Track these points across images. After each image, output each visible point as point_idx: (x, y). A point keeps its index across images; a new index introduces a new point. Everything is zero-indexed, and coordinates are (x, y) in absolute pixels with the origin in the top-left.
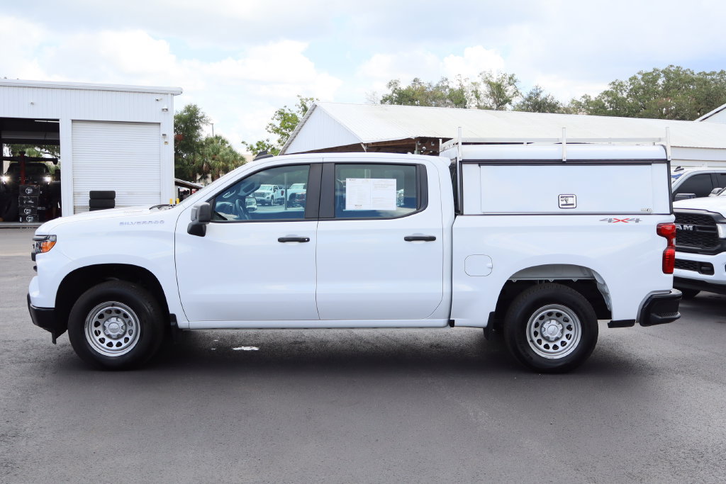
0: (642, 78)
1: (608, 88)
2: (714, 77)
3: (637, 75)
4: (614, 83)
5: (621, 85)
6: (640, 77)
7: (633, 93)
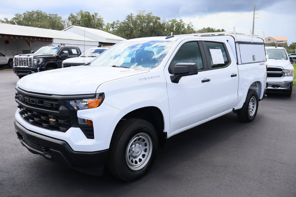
0: (28, 14)
1: (15, 16)
2: (54, 16)
3: (26, 13)
4: (17, 15)
5: (20, 15)
6: (27, 13)
7: (25, 19)
